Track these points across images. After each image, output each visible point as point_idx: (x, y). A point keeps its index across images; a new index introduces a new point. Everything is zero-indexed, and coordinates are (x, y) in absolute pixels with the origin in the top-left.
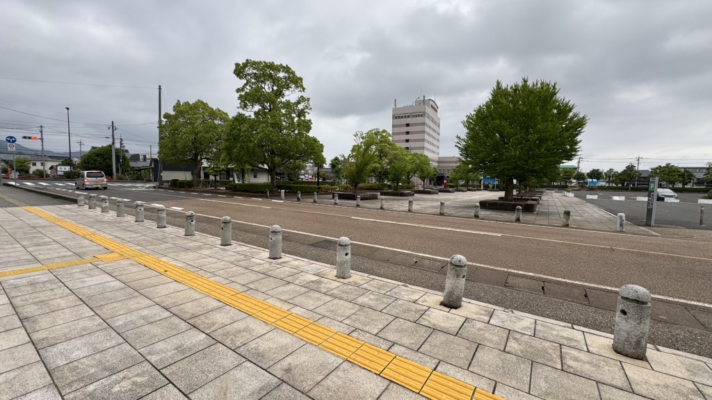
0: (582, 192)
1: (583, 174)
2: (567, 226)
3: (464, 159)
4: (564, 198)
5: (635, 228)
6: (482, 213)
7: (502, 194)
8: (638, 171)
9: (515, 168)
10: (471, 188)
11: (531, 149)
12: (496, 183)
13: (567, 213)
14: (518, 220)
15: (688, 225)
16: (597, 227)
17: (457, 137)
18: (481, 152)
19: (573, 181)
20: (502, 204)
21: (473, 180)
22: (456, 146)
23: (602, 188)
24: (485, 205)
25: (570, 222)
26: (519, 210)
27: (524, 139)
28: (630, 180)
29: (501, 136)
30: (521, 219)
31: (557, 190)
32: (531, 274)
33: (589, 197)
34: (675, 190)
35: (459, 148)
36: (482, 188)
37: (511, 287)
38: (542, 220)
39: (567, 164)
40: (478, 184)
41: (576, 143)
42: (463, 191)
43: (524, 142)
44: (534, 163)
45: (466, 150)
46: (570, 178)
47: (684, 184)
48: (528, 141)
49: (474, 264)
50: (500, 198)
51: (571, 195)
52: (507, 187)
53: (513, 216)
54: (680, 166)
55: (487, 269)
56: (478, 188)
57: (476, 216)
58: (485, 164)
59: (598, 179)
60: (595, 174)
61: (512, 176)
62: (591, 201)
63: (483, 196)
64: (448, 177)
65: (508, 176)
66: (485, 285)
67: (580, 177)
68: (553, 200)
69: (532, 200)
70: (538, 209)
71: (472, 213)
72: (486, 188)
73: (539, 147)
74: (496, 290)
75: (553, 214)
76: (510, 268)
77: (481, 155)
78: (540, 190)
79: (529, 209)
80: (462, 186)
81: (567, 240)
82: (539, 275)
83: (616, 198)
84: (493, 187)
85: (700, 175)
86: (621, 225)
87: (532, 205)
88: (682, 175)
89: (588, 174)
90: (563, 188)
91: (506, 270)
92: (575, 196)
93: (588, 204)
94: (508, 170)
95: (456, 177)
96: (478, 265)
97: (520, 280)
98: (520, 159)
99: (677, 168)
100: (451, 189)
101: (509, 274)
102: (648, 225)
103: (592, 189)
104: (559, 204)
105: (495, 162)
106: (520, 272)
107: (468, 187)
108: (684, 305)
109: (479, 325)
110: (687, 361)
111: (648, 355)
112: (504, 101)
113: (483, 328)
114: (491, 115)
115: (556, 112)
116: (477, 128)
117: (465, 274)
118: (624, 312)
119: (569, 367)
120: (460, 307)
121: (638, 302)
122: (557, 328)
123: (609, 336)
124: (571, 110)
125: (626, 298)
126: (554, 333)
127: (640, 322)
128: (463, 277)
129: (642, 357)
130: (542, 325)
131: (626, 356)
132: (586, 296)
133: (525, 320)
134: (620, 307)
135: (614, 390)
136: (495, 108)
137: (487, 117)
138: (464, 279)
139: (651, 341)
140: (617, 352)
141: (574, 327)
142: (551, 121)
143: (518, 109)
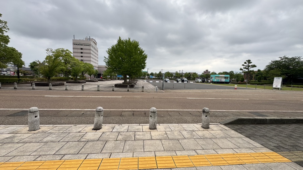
0: (149, 80)
1: (149, 74)
2: (143, 91)
3: (108, 67)
4: (144, 82)
5: (160, 91)
6: (116, 89)
7: (123, 81)
8: (162, 73)
9: (127, 71)
10: (113, 79)
11: (132, 64)
12: (122, 77)
13: (143, 87)
14: (128, 91)
15: (171, 89)
16: (151, 91)
17: (105, 57)
18: (114, 64)
19: (146, 76)
20: (123, 85)
21: (113, 76)
22: (104, 61)
23: (154, 79)
24: (117, 86)
25: (144, 90)
26: (128, 87)
27: (129, 60)
28: (159, 76)
29: (122, 59)
30: (129, 90)
31: (142, 79)
32: (130, 110)
33: (150, 81)
34: (169, 79)
35: (105, 62)
36: (117, 79)
37: (123, 116)
38: (136, 90)
39: (143, 70)
40: (116, 77)
41: (145, 63)
42: (109, 80)
43: (129, 61)
44: (133, 70)
45: (108, 63)
46: (145, 75)
47: (171, 77)
48: (131, 61)
49: (110, 110)
50: (123, 83)
51: (145, 81)
52: (125, 79)
53: (126, 89)
54: (171, 72)
55: (114, 111)
56: (115, 79)
57: (113, 90)
58: (116, 69)
59: (153, 76)
60: (152, 74)
61: (126, 74)
62: (151, 83)
63: (117, 82)
64: (103, 74)
65: (125, 74)
66: (113, 118)
67: (148, 75)
68: (140, 83)
69: (134, 83)
70: (135, 86)
71: (111, 89)
72: (119, 79)
73: (134, 64)
74: (117, 118)
75: (140, 88)
76: (123, 109)
77: (114, 65)
78: (137, 79)
79: (132, 86)
80: (109, 78)
81: (143, 96)
82: (132, 110)
83: (157, 82)
84: (121, 79)
85: (174, 75)
86: (157, 90)
87: (133, 85)
88: (171, 75)
89: (150, 74)
90: (143, 79)
91: (122, 110)
92: (147, 81)
93: (150, 84)
94: (125, 72)
95: (106, 74)
96: (111, 110)
97: (126, 113)
98: (128, 68)
99: (170, 73)
100: (104, 80)
101: (123, 111)
102: (163, 89)
103: (151, 79)
104: (142, 84)
105: (120, 68)
106: (127, 110)
107: (111, 79)
108: (167, 111)
109: (108, 133)
110: (165, 126)
111: (157, 127)
112: (122, 45)
113: (109, 134)
114: (117, 50)
115: (139, 52)
116: (113, 54)
117: (103, 114)
118: (151, 116)
119: (137, 138)
120: (101, 128)
121: (154, 112)
122: (135, 126)
123: (149, 124)
124: (143, 52)
125: (151, 112)
126: (134, 128)
127: (154, 118)
128: (102, 116)
129: (155, 128)
130: (130, 127)
131: (152, 129)
132: (145, 114)
133: (125, 127)
134: (150, 115)
135: (147, 141)
136: (119, 47)
137: (116, 50)
138: (102, 117)
139: (159, 123)
140: (150, 129)
141: (140, 125)
142: (138, 55)
143: (127, 49)
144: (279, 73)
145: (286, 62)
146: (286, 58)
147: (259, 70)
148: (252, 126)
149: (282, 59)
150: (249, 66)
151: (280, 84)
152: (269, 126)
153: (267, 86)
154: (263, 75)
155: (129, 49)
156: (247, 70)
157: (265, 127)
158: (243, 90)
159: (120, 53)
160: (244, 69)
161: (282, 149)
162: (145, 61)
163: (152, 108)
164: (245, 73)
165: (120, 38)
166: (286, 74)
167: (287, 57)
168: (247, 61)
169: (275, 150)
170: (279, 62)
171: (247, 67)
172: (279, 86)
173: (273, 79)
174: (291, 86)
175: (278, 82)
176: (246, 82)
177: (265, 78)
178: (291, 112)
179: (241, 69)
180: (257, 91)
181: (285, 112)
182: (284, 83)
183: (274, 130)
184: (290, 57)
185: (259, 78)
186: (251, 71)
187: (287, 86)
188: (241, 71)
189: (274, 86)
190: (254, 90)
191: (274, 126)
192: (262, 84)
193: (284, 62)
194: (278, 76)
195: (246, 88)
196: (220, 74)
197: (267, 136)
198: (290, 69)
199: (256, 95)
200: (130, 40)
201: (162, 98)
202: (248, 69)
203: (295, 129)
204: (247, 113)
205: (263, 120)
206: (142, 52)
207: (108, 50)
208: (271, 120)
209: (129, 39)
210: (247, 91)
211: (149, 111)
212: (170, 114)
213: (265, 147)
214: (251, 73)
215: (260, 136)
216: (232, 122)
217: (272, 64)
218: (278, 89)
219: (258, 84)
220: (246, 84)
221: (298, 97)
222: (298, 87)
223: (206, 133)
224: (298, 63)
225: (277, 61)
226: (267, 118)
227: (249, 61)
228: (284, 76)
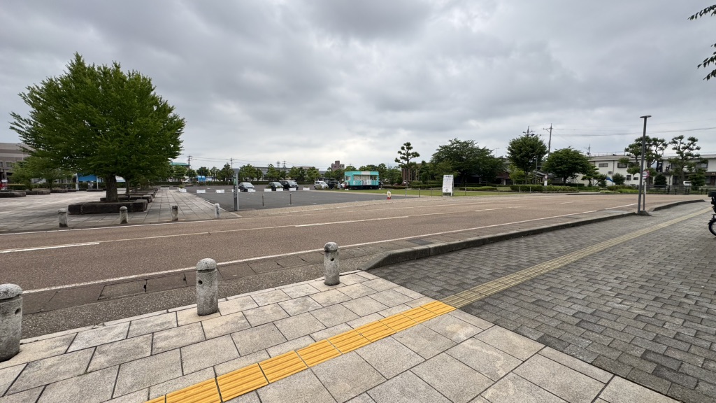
0: (194, 187)
1: (193, 171)
2: (176, 220)
3: (33, 150)
4: (178, 194)
5: (228, 214)
6: (73, 220)
7: (103, 194)
8: (232, 169)
9: (116, 164)
10: (59, 189)
11: (131, 144)
12: (98, 181)
13: (175, 208)
14: (124, 222)
15: (258, 207)
16: (201, 217)
17: (14, 115)
18: (62, 141)
19: (186, 177)
20: (103, 207)
21: (61, 179)
22: (12, 128)
23: (209, 184)
24: (75, 210)
25: (178, 216)
26: (124, 210)
27: (122, 131)
28: (225, 176)
29: (93, 125)
30: (127, 220)
31: (172, 186)
32: (133, 276)
33: (199, 191)
34: (253, 183)
35: (20, 132)
36: (77, 188)
37: (109, 298)
38: (153, 218)
39: (176, 161)
40: (71, 182)
41: (179, 143)
42: (42, 193)
43: (123, 135)
44: (139, 160)
45: (33, 136)
46: (183, 175)
47: (258, 179)
48: (127, 134)
49: (53, 288)
50: (103, 200)
51: (184, 190)
52: (110, 186)
53: (118, 219)
54: (256, 166)
55: (73, 288)
56: (71, 189)
57: (63, 226)
58: (71, 157)
59: (206, 176)
60: (203, 171)
61: (115, 173)
62: (200, 196)
63: (77, 198)
64: (8, 174)
65: (107, 172)
66: (69, 310)
67: (191, 174)
68: (167, 196)
69: (144, 198)
70: (149, 206)
71: (56, 222)
72: (84, 188)
73: (141, 142)
74: (85, 310)
75: (165, 210)
76: (108, 277)
77: (61, 145)
78: (155, 187)
79: (138, 208)
80: (41, 186)
81: (176, 233)
82: (143, 275)
83: (219, 191)
84: (95, 186)
85: (265, 173)
86: (218, 213)
87: (142, 203)
88: (256, 173)
89: (198, 171)
90: (178, 184)
91: (102, 281)
92: (188, 191)
93: (198, 198)
94: (107, 165)
95: (26, 174)
96: (59, 287)
97: (119, 287)
98: (120, 154)
99: (254, 167)
100: (17, 192)
101: (106, 285)
102: (236, 210)
103: (202, 185)
104: (171, 200)
105: (87, 155)
106: (122, 278)
107: (51, 188)
108: (247, 263)
109: (49, 362)
110: (241, 299)
111: (219, 306)
112: (88, 81)
113: (56, 362)
114: (71, 95)
115: (155, 108)
116: (51, 108)
117: (21, 307)
118: (200, 282)
119: (159, 348)
120: (17, 353)
121: (208, 271)
122: (152, 319)
123: (196, 305)
124: (170, 110)
125: (201, 271)
126: (149, 325)
127: (211, 284)
128: (17, 311)
129: (216, 310)
130: (137, 324)
131: (206, 315)
132: (185, 279)
133: (120, 326)
134: (198, 279)
135: (193, 346)
136: (76, 88)
137: (65, 96)
138: (20, 315)
139: (225, 295)
140: (200, 315)
141: (170, 310)
142: (152, 117)
143: (111, 96)
144: (450, 167)
145: (458, 148)
146: (458, 142)
147: (423, 162)
148: (410, 264)
149: (453, 144)
150: (408, 155)
151: (451, 186)
152: (434, 259)
153: (434, 191)
154: (430, 172)
155: (119, 97)
156: (406, 162)
157: (427, 263)
158: (400, 201)
159: (81, 105)
160: (401, 161)
161: (446, 293)
162: (178, 135)
163: (202, 260)
164: (403, 167)
165: (78, 58)
166: (458, 169)
167: (458, 140)
168: (405, 144)
169: (437, 297)
170: (450, 148)
171: (406, 156)
172: (450, 191)
173: (443, 177)
174: (464, 189)
175: (448, 182)
176: (405, 185)
177: (433, 178)
178: (463, 232)
179: (397, 161)
180: (421, 200)
181: (456, 233)
182: (457, 184)
183: (439, 264)
184: (462, 141)
185: (423, 176)
186: (412, 164)
187: (461, 189)
188: (397, 164)
189: (444, 191)
190: (416, 200)
191: (439, 259)
192: (428, 188)
193: (455, 148)
194: (449, 172)
195: (404, 195)
196: (362, 169)
197: (429, 277)
198: (463, 160)
199: (419, 208)
200: (121, 70)
201: (232, 233)
202: (408, 160)
203: (465, 258)
204: (405, 243)
205: (425, 250)
206: (165, 110)
207: (27, 92)
208: (435, 248)
209: (118, 67)
210: (406, 200)
211: (195, 270)
212: (254, 269)
213: (426, 296)
214: (413, 167)
215: (420, 279)
216: (380, 263)
217: (440, 152)
218: (449, 194)
219: (422, 188)
220: (404, 188)
221: (472, 207)
222: (473, 190)
223: (334, 294)
224: (472, 150)
225: (446, 147)
226: (431, 246)
227: (408, 145)
228: (456, 173)
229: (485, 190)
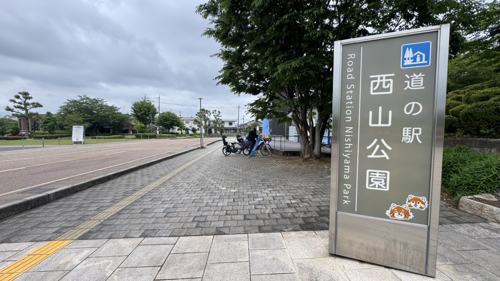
144: (81, 119)
145: (88, 104)
146: (87, 98)
147: (49, 114)
148: (20, 216)
149: (82, 99)
150: (26, 104)
151: (82, 136)
152: (54, 204)
153: (63, 140)
154: (57, 122)
156: (24, 112)
157: (45, 209)
158: (15, 152)
160: (16, 110)
161: (65, 230)
164: (20, 116)
166: (90, 121)
167: (88, 96)
168: (21, 93)
169: (52, 238)
170: (79, 103)
171: (23, 106)
172: (81, 139)
173: (72, 127)
174: (96, 138)
175: (78, 132)
176: (24, 135)
177: (62, 127)
178: (91, 173)
179: (8, 109)
180: (45, 149)
181: (84, 175)
182: (88, 133)
183: (59, 207)
184: (92, 98)
185: (49, 127)
186: (32, 114)
187: (93, 138)
188: (10, 113)
189: (74, 139)
190: (39, 150)
191: (60, 202)
192: (56, 138)
193: (85, 103)
194: (78, 123)
195: (21, 146)
197: (45, 222)
198: (94, 114)
199: (42, 158)
202: (27, 111)
203: (89, 195)
204: (17, 195)
205: (43, 197)
208: (56, 193)
210: (24, 151)
213: (38, 241)
214: (34, 117)
215: (32, 228)
217: (68, 105)
218: (80, 143)
219: (46, 138)
220: (21, 139)
221: (102, 151)
222: (105, 138)
224: (102, 106)
225: (75, 101)
226: (50, 192)
227: (26, 95)
228: (87, 125)
229: (115, 138)
